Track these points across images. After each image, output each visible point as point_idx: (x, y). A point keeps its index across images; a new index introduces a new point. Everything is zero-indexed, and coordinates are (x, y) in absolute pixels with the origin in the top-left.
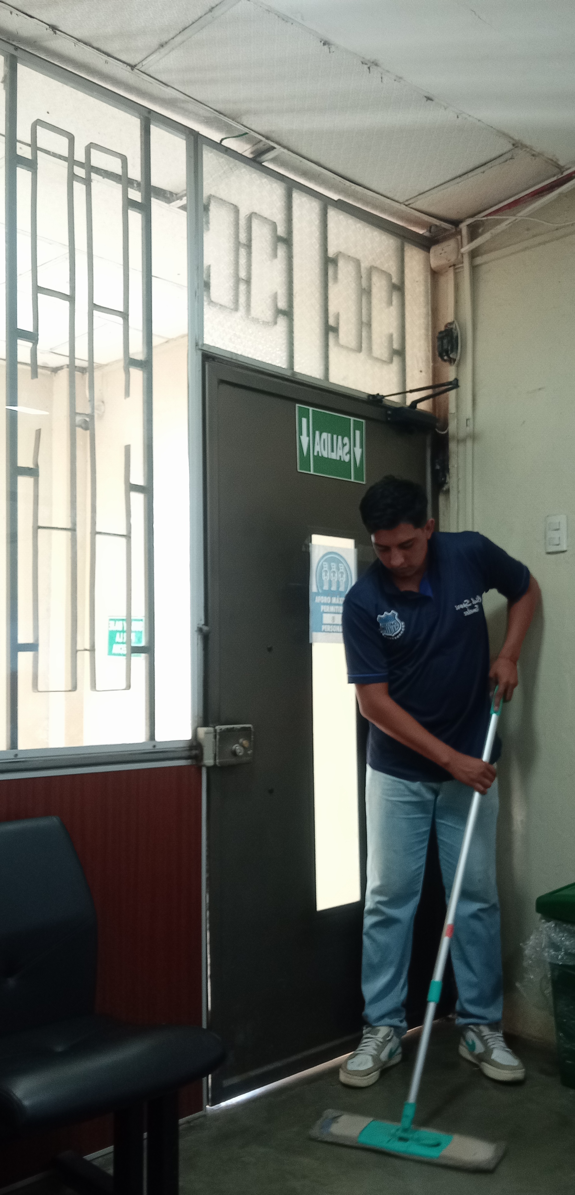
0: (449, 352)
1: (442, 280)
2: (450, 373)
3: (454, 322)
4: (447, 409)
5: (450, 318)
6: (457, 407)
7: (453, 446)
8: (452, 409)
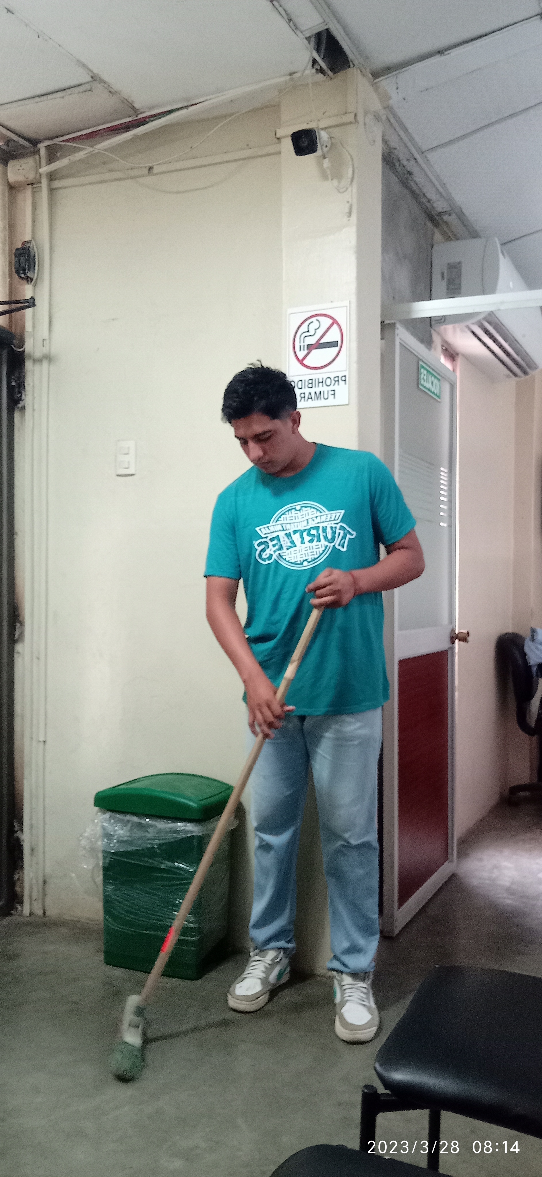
0: (27, 271)
1: (20, 196)
2: (27, 291)
3: (31, 241)
4: (23, 328)
5: (28, 237)
6: (34, 327)
7: (28, 365)
8: (29, 327)
